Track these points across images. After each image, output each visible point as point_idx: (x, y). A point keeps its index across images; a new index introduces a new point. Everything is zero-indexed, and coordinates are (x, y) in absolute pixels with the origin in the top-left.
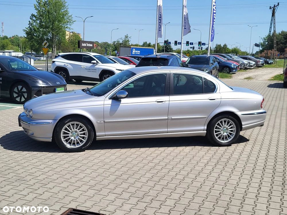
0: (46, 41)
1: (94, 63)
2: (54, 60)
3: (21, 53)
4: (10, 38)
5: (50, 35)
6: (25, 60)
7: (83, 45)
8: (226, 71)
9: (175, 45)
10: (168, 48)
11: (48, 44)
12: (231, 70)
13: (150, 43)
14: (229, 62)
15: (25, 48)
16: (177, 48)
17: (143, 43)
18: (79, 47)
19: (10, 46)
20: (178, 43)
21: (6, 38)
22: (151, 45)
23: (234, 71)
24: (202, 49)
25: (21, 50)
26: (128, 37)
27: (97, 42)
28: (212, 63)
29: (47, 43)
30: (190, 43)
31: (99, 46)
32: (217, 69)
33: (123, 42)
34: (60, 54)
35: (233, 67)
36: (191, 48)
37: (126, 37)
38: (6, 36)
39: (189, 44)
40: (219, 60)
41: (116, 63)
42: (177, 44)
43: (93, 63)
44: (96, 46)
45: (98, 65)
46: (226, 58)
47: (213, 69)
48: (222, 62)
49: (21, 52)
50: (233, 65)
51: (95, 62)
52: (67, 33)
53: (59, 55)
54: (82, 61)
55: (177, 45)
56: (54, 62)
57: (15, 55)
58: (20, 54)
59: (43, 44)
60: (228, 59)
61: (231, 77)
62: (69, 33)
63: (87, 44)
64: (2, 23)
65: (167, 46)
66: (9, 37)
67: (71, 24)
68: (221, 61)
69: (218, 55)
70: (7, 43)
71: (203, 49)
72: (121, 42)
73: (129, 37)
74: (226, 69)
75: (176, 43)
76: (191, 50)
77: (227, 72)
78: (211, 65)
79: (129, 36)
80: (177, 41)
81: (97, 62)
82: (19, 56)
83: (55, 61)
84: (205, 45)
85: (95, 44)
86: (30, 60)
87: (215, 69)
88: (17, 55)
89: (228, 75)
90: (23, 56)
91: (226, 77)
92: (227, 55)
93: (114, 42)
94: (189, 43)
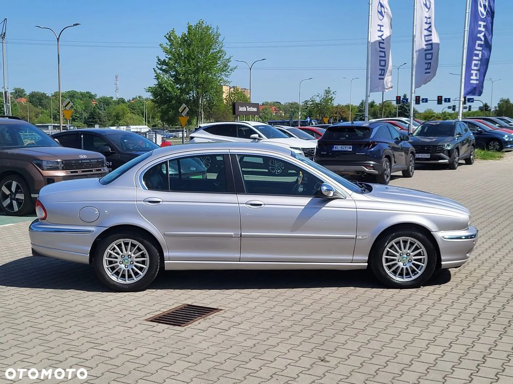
0: (184, 105)
1: (255, 139)
2: (192, 135)
3: (147, 127)
4: (129, 101)
5: (193, 94)
6: (147, 136)
7: (241, 109)
8: (494, 146)
9: (438, 104)
10: (407, 110)
11: (187, 109)
12: (504, 145)
13: (373, 102)
14: (500, 131)
15: (153, 118)
16: (426, 109)
17: (361, 102)
18: (234, 113)
19: (129, 115)
20: (421, 99)
21: (122, 101)
22: (376, 105)
23: (509, 146)
24: (470, 110)
25: (146, 121)
26: (329, 91)
27: (278, 102)
28: (459, 134)
29: (185, 107)
30: (445, 99)
31: (281, 110)
32: (471, 144)
33: (320, 101)
34: (202, 125)
35: (507, 140)
36: (449, 108)
37: (328, 92)
38: (122, 98)
39: (443, 101)
40: (480, 128)
41: (293, 137)
42: (421, 101)
43: (253, 138)
44: (276, 110)
45: (261, 141)
46: (497, 123)
47: (463, 143)
48: (486, 131)
49: (146, 125)
50: (506, 136)
51: (256, 136)
52: (225, 89)
53: (200, 127)
54: (236, 134)
55: (441, 104)
56: (192, 138)
57: (136, 130)
58: (145, 128)
59: (180, 110)
60: (501, 127)
61: (501, 157)
62: (228, 88)
63: (248, 107)
64: (116, 77)
65: (405, 107)
66: (126, 100)
67: (227, 73)
68: (484, 130)
69: (483, 119)
70: (123, 109)
71: (473, 110)
72: (318, 100)
73: (332, 92)
74: (494, 143)
75: (418, 100)
76: (450, 111)
77: (496, 149)
78: (458, 137)
79: (332, 90)
80: (419, 97)
81: (260, 136)
82: (142, 131)
83: (194, 137)
84: (473, 102)
85: (275, 107)
86: (156, 136)
87: (467, 145)
88: (139, 130)
89: (497, 154)
90: (149, 130)
91: (493, 157)
92: (499, 119)
93: (306, 102)
94: (443, 99)
